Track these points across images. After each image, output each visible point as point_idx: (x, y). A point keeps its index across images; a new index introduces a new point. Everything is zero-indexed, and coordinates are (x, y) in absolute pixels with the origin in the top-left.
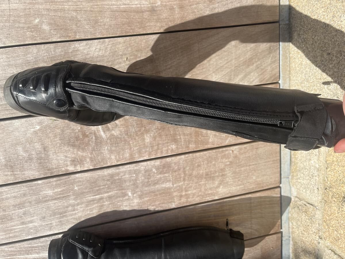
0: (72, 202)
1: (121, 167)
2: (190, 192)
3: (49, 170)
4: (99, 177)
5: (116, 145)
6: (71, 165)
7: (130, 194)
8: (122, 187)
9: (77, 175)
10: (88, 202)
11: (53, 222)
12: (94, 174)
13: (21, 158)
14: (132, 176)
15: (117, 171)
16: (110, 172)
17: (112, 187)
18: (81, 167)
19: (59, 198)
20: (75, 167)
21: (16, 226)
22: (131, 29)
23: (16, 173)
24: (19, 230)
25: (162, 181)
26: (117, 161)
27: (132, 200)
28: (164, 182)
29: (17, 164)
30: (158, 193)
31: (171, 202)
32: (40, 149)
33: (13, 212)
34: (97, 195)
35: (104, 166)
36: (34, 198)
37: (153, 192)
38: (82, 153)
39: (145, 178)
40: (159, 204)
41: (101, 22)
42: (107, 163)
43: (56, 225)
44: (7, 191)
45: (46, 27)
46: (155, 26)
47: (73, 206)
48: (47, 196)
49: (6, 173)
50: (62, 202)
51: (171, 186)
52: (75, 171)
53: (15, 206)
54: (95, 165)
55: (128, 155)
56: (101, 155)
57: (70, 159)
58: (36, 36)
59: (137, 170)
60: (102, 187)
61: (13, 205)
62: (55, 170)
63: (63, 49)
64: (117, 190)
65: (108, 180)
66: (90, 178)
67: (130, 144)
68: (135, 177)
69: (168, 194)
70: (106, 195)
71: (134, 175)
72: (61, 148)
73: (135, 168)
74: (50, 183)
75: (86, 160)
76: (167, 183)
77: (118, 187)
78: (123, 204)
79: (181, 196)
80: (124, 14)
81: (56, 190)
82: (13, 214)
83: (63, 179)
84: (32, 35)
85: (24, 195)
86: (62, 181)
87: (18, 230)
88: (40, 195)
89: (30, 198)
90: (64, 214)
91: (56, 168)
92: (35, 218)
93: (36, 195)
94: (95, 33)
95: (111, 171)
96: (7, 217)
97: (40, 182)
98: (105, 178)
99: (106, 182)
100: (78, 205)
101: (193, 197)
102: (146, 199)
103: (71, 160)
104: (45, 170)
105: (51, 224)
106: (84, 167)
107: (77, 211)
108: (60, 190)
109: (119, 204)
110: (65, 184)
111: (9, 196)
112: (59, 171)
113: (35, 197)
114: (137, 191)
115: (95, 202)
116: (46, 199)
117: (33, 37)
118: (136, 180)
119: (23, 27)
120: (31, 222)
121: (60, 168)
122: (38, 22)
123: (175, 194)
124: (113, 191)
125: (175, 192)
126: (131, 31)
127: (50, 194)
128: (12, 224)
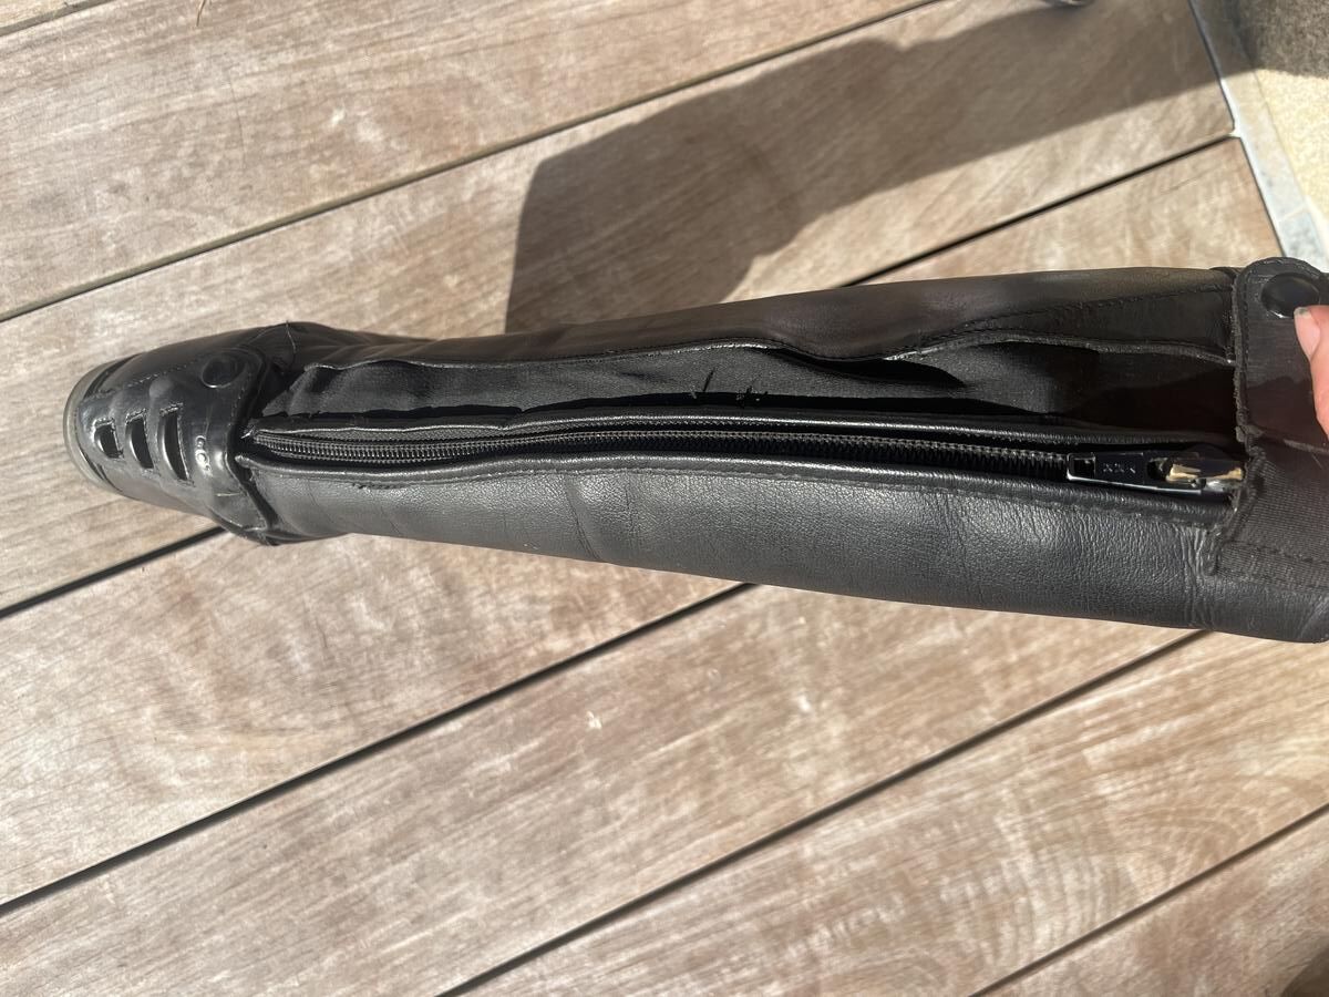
0: (592, 784)
2: (1034, 647)
4: (669, 658)
6: (557, 628)
7: (805, 705)
8: (766, 679)
9: (588, 668)
10: (650, 773)
11: (537, 888)
12: (649, 650)
13: (368, 640)
14: (796, 627)
15: (733, 616)
16: (705, 628)
17: (728, 687)
18: (593, 629)
19: (537, 780)
20: (572, 636)
21: (398, 941)
22: (658, 70)
23: (360, 707)
24: (412, 955)
25: (913, 623)
27: (819, 727)
28: (921, 623)
29: (358, 671)
30: (910, 676)
31: (973, 706)
32: (431, 592)
33: (376, 879)
34: (679, 737)
35: (680, 607)
36: (446, 797)
37: (893, 675)
38: (586, 571)
39: (846, 624)
40: (930, 724)
41: (550, 73)
43: (550, 901)
44: (338, 792)
45: (369, 134)
46: (737, 38)
47: (599, 800)
48: (491, 779)
49: (325, 717)
50: (553, 796)
51: (956, 635)
52: (578, 651)
53: (377, 850)
54: (645, 609)
57: (549, 608)
58: (344, 171)
60: (691, 697)
61: (372, 850)
62: (501, 664)
63: (441, 197)
64: (749, 699)
65: (707, 663)
66: (637, 667)
68: (807, 628)
69: (954, 674)
70: (713, 728)
71: (802, 620)
72: (507, 571)
74: (492, 720)
75: (607, 595)
76: (939, 628)
77: (753, 683)
78: (786, 752)
79: (1006, 671)
80: (622, 25)
81: (523, 749)
82: (374, 889)
83: (539, 695)
84: (330, 173)
85: (407, 793)
86: (534, 705)
87: (407, 956)
88: (464, 780)
89: (428, 801)
90: (573, 846)
91: (504, 656)
92: (463, 885)
93: (451, 786)
94: (539, 115)
95: (710, 621)
96: (355, 909)
97: (454, 726)
98: (694, 655)
99: (700, 671)
100: (616, 791)
101: (1054, 666)
102: (872, 712)
103: (552, 611)
104: (465, 671)
105: (530, 899)
106: (606, 626)
107: (618, 824)
108: (534, 744)
109: (771, 755)
110: (551, 713)
111: (348, 810)
112: (516, 664)
113: (450, 793)
114: (827, 684)
115: (680, 765)
116: (489, 793)
117: (332, 181)
118: (812, 638)
119: (294, 153)
120: (452, 906)
121: (519, 649)
122: (340, 123)
123: (980, 666)
124: (735, 705)
125: (975, 657)
126: (659, 77)
127: (502, 770)
128: (376, 934)
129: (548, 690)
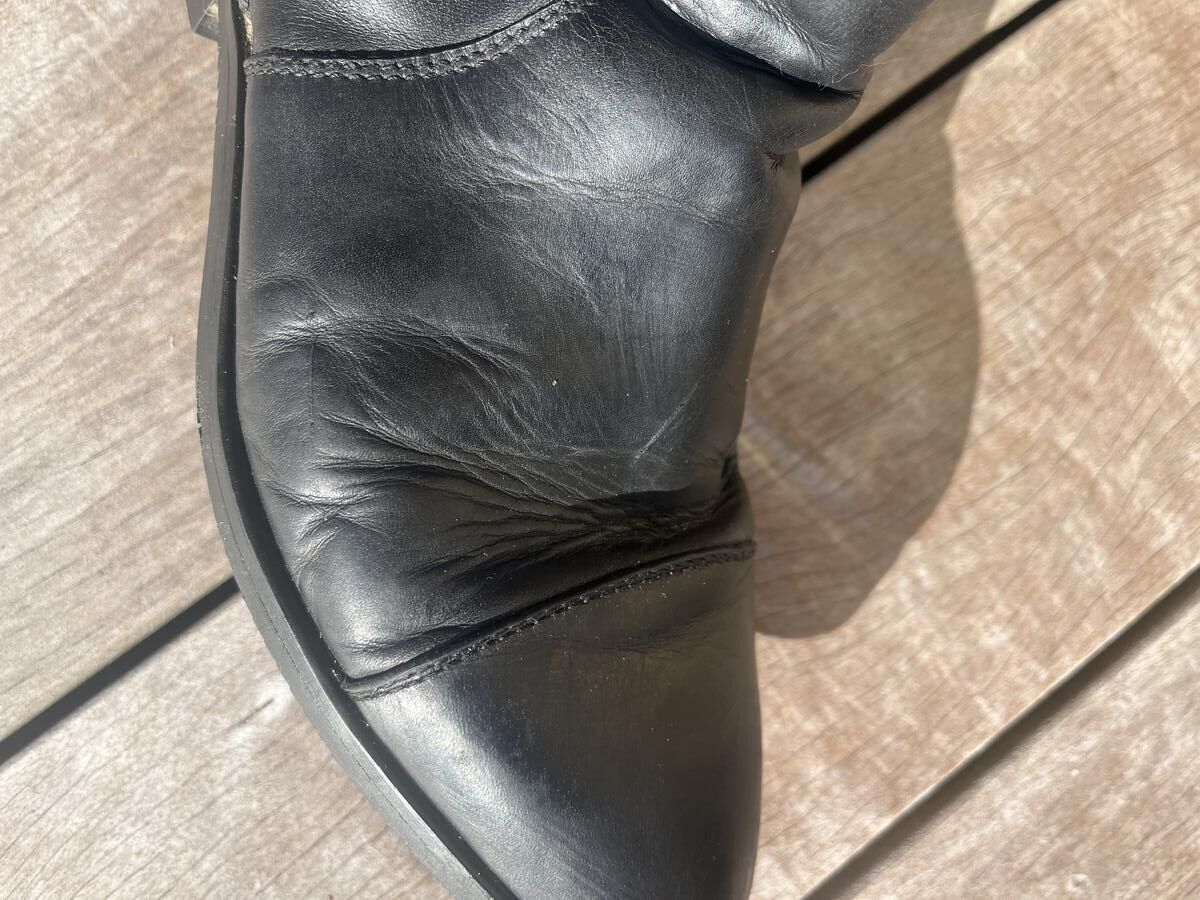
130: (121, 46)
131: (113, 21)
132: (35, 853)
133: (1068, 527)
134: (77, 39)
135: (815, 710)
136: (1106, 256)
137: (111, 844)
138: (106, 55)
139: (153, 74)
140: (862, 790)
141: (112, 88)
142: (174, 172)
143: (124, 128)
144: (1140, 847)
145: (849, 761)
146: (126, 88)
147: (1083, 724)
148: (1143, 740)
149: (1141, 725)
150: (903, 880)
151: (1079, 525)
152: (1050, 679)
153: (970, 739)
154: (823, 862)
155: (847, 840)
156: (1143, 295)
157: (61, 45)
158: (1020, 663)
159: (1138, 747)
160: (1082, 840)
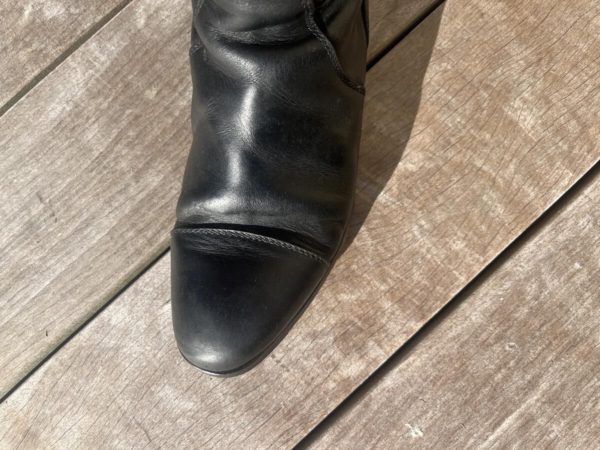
1: (508, 265)
3: (289, 415)
4: (462, 346)
5: (441, 199)
6: (346, 354)
8: (566, 334)
9: (389, 381)
12: (439, 346)
14: (574, 274)
15: (508, 285)
16: (486, 306)
17: (532, 355)
18: (379, 343)
20: (361, 357)
26: (484, 251)
34: (503, 420)
35: (453, 295)
38: (352, 292)
42: (457, 279)
45: (54, 12)
52: (373, 369)
54: (420, 308)
55: (500, 210)
56: (415, 263)
57: (332, 338)
58: (43, 46)
59: (570, 240)
60: (499, 377)
62: (308, 404)
64: (557, 359)
65: (499, 338)
66: (434, 366)
67: (480, 169)
70: (533, 399)
71: (577, 266)
73: (561, 238)
75: (380, 308)
83: (353, 423)
86: (352, 434)
91: (307, 397)
95: (487, 299)
99: (497, 348)
103: (335, 340)
104: (278, 422)
106: (390, 337)
110: (371, 437)
117: (36, 57)
121: (318, 386)
122: (31, 14)
124: (546, 369)
129: (359, 416)
130: (106, 72)
131: (103, 64)
132: (99, 356)
133: (485, 198)
134: (91, 71)
135: (384, 281)
136: (487, 87)
137: (125, 350)
138: (102, 76)
139: (118, 80)
140: (408, 312)
141: (105, 87)
142: (128, 112)
143: (110, 100)
144: (539, 330)
145: (401, 300)
146: (109, 86)
147: (502, 278)
148: (532, 283)
149: (531, 277)
150: (430, 348)
151: (490, 197)
152: (485, 261)
153: (453, 288)
154: (395, 342)
155: (404, 333)
156: (506, 100)
157: (86, 75)
158: (471, 255)
159: (531, 286)
160: (509, 327)
